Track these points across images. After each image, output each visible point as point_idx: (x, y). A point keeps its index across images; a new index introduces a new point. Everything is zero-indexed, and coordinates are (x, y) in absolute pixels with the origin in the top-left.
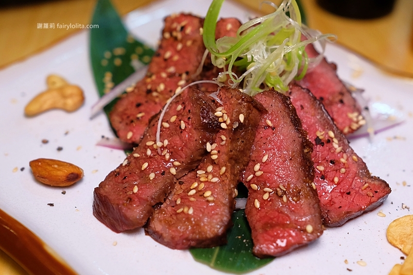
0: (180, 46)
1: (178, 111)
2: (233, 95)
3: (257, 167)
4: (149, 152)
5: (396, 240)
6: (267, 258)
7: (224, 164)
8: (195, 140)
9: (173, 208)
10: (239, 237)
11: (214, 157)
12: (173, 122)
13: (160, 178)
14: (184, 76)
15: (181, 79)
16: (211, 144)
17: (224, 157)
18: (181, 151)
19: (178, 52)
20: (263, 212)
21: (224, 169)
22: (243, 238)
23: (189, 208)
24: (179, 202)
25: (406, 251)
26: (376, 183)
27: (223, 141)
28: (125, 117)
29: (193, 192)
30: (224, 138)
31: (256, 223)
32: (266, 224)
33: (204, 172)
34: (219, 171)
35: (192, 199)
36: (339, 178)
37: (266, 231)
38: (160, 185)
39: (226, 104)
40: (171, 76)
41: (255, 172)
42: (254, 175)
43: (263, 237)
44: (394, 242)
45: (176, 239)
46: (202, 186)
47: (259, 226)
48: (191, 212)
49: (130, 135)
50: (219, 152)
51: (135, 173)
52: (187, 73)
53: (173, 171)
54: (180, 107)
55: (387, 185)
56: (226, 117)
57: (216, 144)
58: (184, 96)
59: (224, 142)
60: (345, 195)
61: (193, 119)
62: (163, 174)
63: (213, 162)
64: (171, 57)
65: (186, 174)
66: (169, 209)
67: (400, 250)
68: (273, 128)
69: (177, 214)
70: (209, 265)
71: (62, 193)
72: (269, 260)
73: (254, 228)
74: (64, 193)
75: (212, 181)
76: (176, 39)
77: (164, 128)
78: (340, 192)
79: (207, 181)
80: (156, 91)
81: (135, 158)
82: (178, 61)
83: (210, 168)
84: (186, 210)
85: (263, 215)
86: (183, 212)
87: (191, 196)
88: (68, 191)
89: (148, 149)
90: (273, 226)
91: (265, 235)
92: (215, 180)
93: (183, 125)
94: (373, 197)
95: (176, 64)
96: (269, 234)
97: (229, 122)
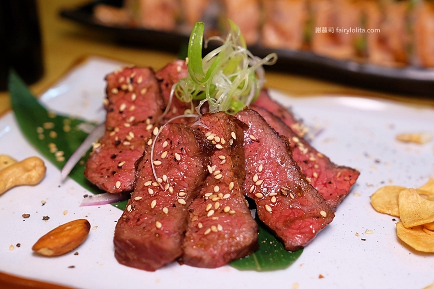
0: (134, 97)
1: (164, 148)
2: (220, 118)
3: (255, 178)
4: (151, 191)
5: (383, 208)
6: (299, 249)
7: (231, 180)
8: (195, 166)
9: (198, 233)
10: (265, 242)
11: (219, 177)
12: (165, 158)
13: (173, 210)
14: (148, 121)
15: (147, 125)
16: (211, 166)
17: (229, 174)
18: (183, 182)
19: (134, 102)
20: (277, 214)
21: (232, 185)
22: (268, 242)
23: (217, 226)
24: (200, 226)
25: (395, 214)
26: (345, 170)
27: (222, 160)
28: (104, 171)
29: (211, 213)
30: (222, 157)
31: (276, 224)
32: (285, 221)
33: (212, 194)
34: (227, 188)
35: (214, 218)
36: (317, 172)
37: (289, 227)
38: (179, 216)
39: (213, 129)
40: (134, 124)
41: (255, 182)
42: (255, 185)
43: (290, 232)
44: (383, 210)
45: (216, 258)
46: (217, 205)
47: (279, 225)
48: (220, 228)
49: (118, 184)
50: (221, 171)
51: (145, 213)
52: (151, 118)
53: (182, 201)
54: (166, 144)
55: (354, 170)
56: (218, 139)
57: (215, 166)
58: (166, 133)
59: (224, 161)
60: (328, 185)
61: (186, 148)
62: (174, 206)
63: (218, 182)
64: (126, 109)
65: (192, 203)
66: (194, 235)
67: (390, 215)
68: (258, 141)
69: (205, 236)
70: (256, 269)
71: (75, 254)
72: (300, 251)
73: (276, 228)
74: (77, 254)
75: (224, 198)
76: (127, 91)
77: (156, 166)
78: (323, 184)
79: (220, 199)
80: (126, 140)
81: (137, 201)
82: (135, 111)
83: (217, 189)
84: (214, 228)
85: (278, 216)
86: (212, 232)
87: (211, 216)
88: (79, 251)
89: (149, 189)
90: (293, 221)
91: (290, 230)
92: (227, 196)
93: (178, 157)
94: (351, 180)
95: (133, 113)
96: (293, 229)
97: (223, 142)
